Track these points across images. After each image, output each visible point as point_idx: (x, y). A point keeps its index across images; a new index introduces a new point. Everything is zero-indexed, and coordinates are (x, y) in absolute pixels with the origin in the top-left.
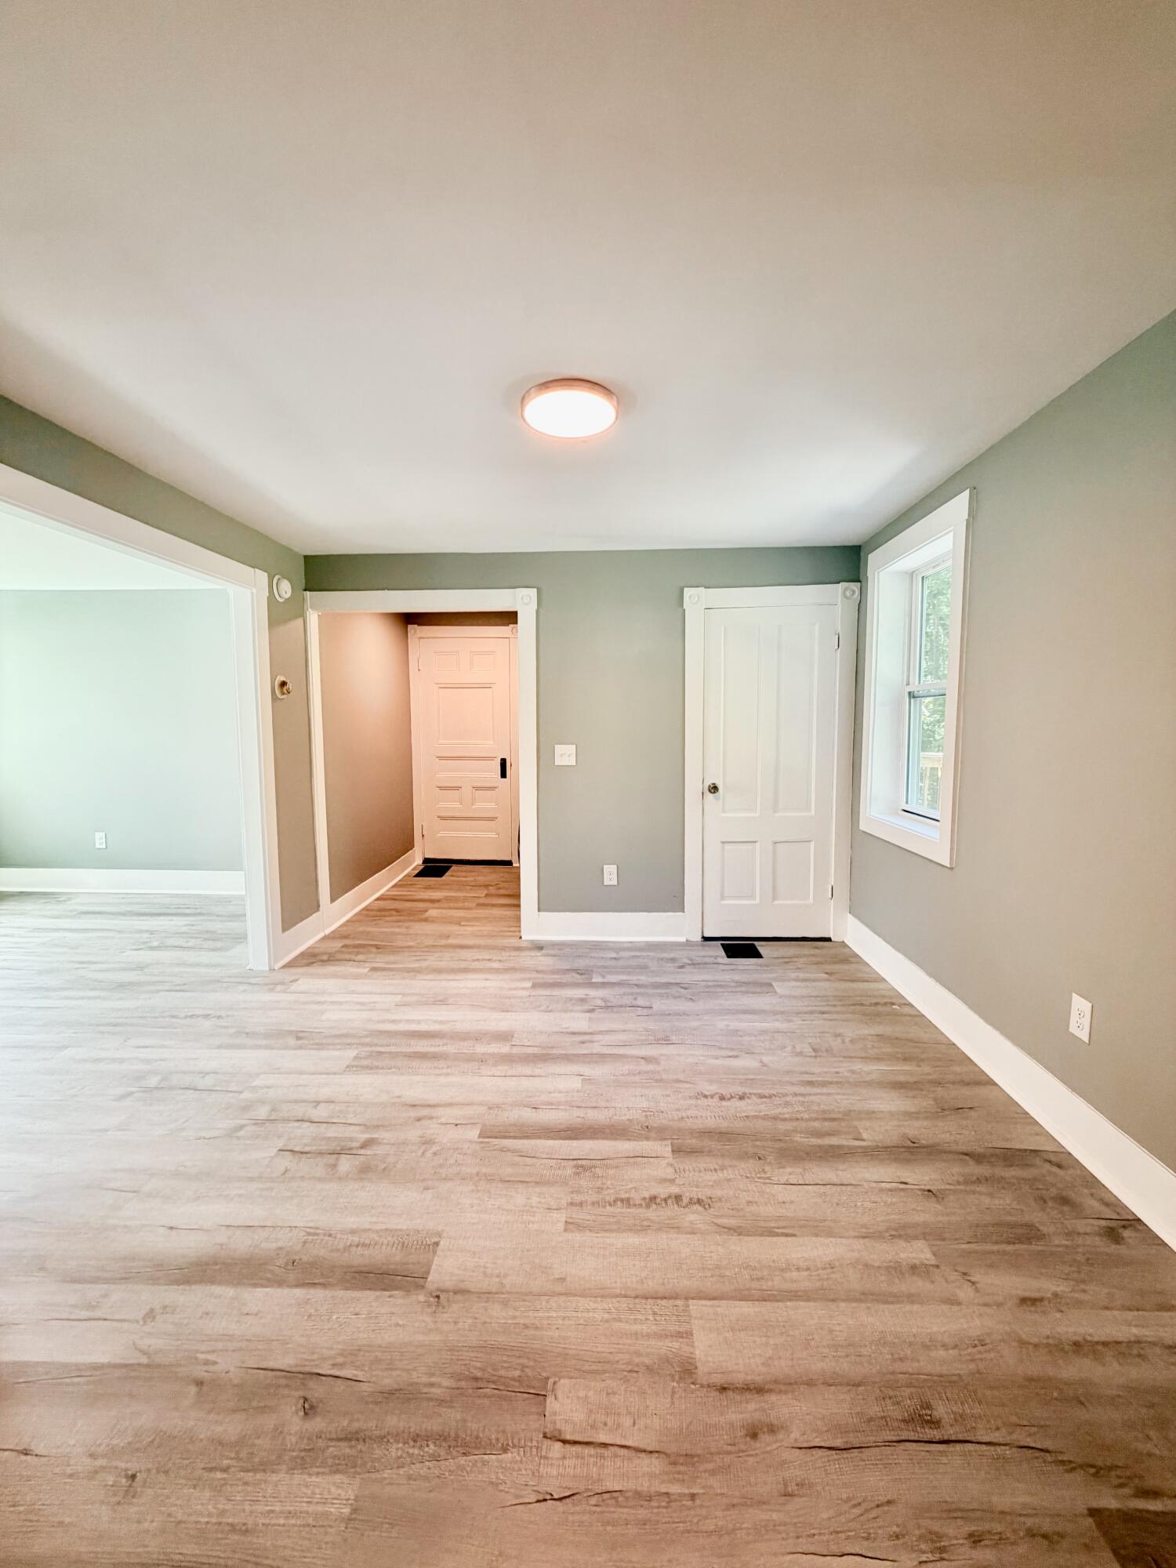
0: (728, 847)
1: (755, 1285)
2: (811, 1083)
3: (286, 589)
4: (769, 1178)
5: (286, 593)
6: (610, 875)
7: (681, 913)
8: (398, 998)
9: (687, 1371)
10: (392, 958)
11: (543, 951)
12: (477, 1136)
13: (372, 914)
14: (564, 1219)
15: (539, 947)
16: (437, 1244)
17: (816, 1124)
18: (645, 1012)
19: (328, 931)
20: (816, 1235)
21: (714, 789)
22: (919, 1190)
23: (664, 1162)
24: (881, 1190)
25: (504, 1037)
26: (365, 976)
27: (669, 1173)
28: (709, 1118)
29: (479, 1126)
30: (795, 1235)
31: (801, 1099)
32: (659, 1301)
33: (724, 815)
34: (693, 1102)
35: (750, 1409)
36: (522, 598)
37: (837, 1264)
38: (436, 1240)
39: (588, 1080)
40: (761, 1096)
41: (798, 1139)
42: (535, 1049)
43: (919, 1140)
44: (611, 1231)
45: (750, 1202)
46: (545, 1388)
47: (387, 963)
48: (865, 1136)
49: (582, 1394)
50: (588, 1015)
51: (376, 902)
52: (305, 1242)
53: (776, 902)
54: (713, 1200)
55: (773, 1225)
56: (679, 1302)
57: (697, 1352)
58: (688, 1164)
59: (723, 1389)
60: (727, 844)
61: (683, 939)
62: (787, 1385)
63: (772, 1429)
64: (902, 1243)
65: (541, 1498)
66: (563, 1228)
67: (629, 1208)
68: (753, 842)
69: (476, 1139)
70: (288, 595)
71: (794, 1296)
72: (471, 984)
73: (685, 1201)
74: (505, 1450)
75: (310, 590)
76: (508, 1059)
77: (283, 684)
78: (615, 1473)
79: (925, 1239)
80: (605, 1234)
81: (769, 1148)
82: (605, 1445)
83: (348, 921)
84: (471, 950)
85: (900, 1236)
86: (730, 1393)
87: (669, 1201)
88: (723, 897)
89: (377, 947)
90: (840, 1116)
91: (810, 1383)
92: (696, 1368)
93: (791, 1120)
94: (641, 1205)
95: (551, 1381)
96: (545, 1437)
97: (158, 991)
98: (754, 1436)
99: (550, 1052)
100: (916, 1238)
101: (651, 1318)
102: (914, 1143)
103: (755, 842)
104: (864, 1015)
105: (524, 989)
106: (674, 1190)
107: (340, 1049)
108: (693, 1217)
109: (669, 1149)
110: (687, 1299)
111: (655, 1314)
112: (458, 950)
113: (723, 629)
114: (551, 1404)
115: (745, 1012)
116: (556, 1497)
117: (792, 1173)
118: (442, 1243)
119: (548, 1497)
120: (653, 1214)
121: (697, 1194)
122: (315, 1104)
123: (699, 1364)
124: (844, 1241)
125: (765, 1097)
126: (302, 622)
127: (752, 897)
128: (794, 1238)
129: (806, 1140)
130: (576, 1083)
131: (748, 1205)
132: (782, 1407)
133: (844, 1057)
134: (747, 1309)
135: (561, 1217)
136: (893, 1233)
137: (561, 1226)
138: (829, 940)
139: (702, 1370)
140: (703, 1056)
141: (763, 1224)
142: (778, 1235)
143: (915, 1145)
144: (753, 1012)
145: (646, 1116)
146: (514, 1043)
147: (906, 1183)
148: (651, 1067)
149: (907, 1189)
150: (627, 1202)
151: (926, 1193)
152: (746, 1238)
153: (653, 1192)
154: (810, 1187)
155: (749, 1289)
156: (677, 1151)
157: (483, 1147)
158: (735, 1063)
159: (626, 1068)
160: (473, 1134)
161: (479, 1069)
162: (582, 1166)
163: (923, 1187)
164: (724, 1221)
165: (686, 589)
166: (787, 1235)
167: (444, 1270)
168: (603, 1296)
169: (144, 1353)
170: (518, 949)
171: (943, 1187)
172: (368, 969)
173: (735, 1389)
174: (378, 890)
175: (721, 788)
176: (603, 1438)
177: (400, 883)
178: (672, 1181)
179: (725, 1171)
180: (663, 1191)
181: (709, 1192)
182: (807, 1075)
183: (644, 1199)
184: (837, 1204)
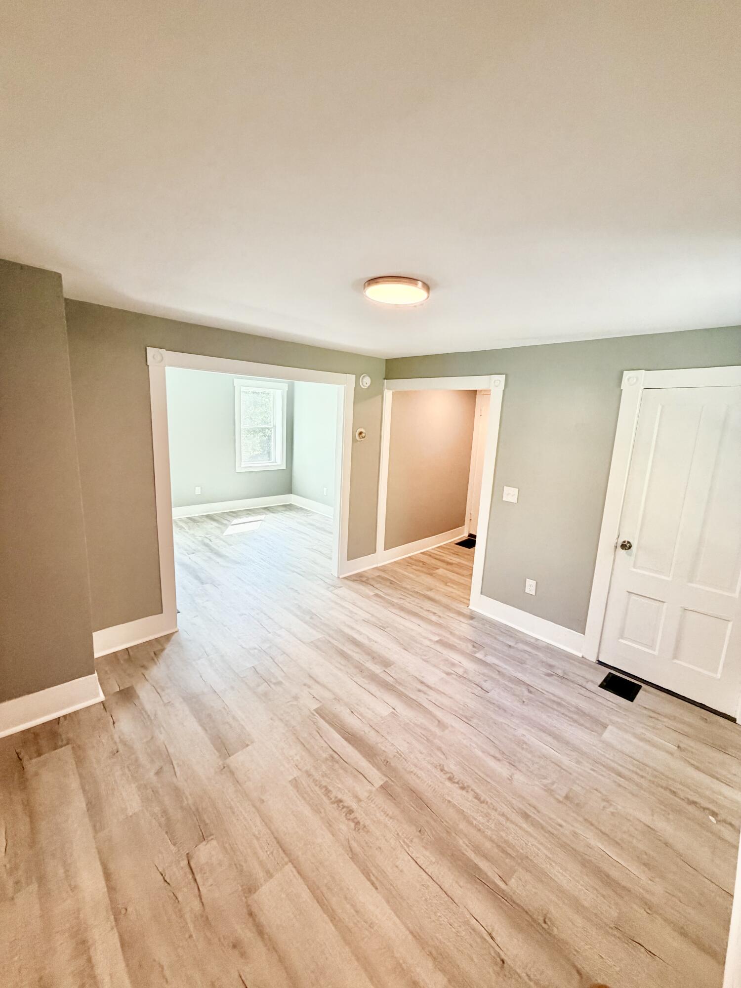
0: (633, 597)
1: (324, 889)
2: (526, 816)
3: (366, 381)
4: (408, 846)
5: (366, 383)
6: (530, 587)
7: (582, 635)
8: (368, 616)
9: (250, 889)
10: (390, 591)
11: (471, 622)
12: (314, 708)
13: (410, 562)
14: (295, 776)
15: (472, 617)
16: (247, 745)
17: (488, 845)
18: (482, 693)
19: (379, 565)
20: (388, 902)
21: (626, 546)
22: (495, 952)
23: (369, 787)
24: (467, 923)
25: (386, 663)
26: (368, 597)
27: (363, 795)
28: (426, 784)
29: (321, 704)
30: (377, 889)
31: (502, 820)
32: (280, 849)
33: (634, 570)
34: (429, 767)
35: (247, 934)
36: (494, 382)
37: (376, 928)
38: (249, 744)
39: (394, 714)
40: (477, 797)
41: (461, 842)
42: (392, 679)
43: (553, 924)
44: (304, 799)
45: (380, 848)
46: (207, 837)
47: (386, 594)
48: (513, 882)
49: (213, 853)
50: (444, 675)
51: (421, 555)
52: (220, 711)
53: (676, 661)
54: (365, 829)
55: (374, 871)
56: (286, 859)
57: (263, 887)
58: (380, 800)
59: (251, 914)
60: (633, 595)
61: (580, 655)
62: (272, 946)
63: (243, 955)
64: (430, 964)
65: (162, 873)
66: (290, 779)
67: (325, 795)
68: (662, 602)
69: (312, 710)
70: (368, 384)
71: (333, 917)
72: (408, 624)
73: (352, 816)
74: (174, 845)
75: (386, 379)
76: (373, 678)
77: (361, 433)
78: (186, 894)
79: (449, 981)
80: (300, 798)
81: (436, 831)
82: (195, 880)
83: (395, 562)
84: (432, 603)
85: (435, 959)
86: (251, 919)
87: (345, 809)
88: (622, 636)
89: (391, 582)
90: (514, 854)
91: (281, 960)
92: (255, 893)
93: (475, 826)
94: (331, 799)
95: (212, 837)
96: (188, 854)
97: (294, 572)
98: (234, 946)
99: (397, 687)
100: (443, 971)
101: (268, 853)
102: (545, 922)
103: (664, 602)
104: (661, 802)
105: (430, 640)
106: (354, 805)
107: (318, 631)
108: (344, 827)
109: (381, 783)
110: (290, 861)
111: (272, 853)
112: (426, 600)
113: (660, 407)
114: (202, 846)
115: (551, 734)
116: (165, 878)
117: (426, 856)
118: (250, 747)
119: (164, 875)
120: (331, 809)
121: (361, 819)
122: (282, 653)
123: (257, 893)
124: (398, 921)
125: (479, 799)
126: (381, 397)
127: (652, 647)
128: (374, 889)
129: (466, 847)
130: (385, 711)
131: (377, 849)
132: (257, 950)
133: (586, 820)
134: (305, 895)
135: (296, 773)
136: (434, 952)
137: (291, 778)
138: (733, 720)
139: (255, 896)
140: (477, 744)
141: (369, 865)
142: (369, 880)
143: (544, 925)
144: (556, 737)
145: (395, 756)
146: (386, 670)
147: (492, 938)
148: (437, 730)
149: (487, 942)
150: (327, 791)
151: (499, 959)
152: (352, 863)
153: (344, 798)
154: (425, 874)
155: (318, 888)
156: (384, 787)
157: (310, 716)
158: (492, 763)
159: (421, 720)
160: (315, 706)
161: (355, 675)
162: (335, 758)
163: (501, 953)
164: (354, 844)
165: (625, 372)
166: (373, 884)
167: (238, 759)
168: (266, 824)
169: (155, 715)
170: (460, 614)
171: (519, 971)
172: (374, 594)
173: (254, 920)
174: (426, 548)
175: (634, 548)
176: (198, 877)
177: (445, 546)
178: (360, 800)
179: (391, 821)
180: (350, 802)
181: (368, 822)
182: (533, 810)
183: (336, 797)
184: (426, 900)
